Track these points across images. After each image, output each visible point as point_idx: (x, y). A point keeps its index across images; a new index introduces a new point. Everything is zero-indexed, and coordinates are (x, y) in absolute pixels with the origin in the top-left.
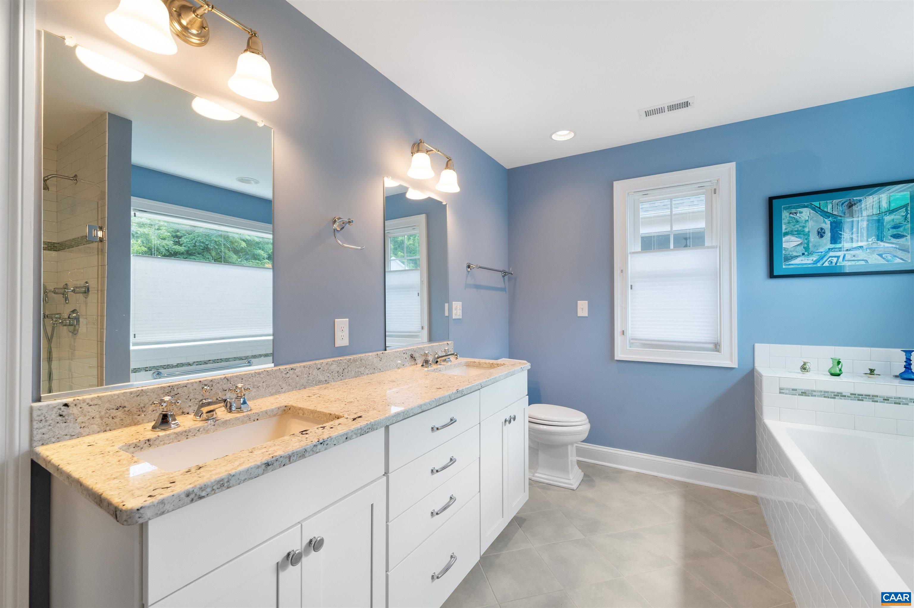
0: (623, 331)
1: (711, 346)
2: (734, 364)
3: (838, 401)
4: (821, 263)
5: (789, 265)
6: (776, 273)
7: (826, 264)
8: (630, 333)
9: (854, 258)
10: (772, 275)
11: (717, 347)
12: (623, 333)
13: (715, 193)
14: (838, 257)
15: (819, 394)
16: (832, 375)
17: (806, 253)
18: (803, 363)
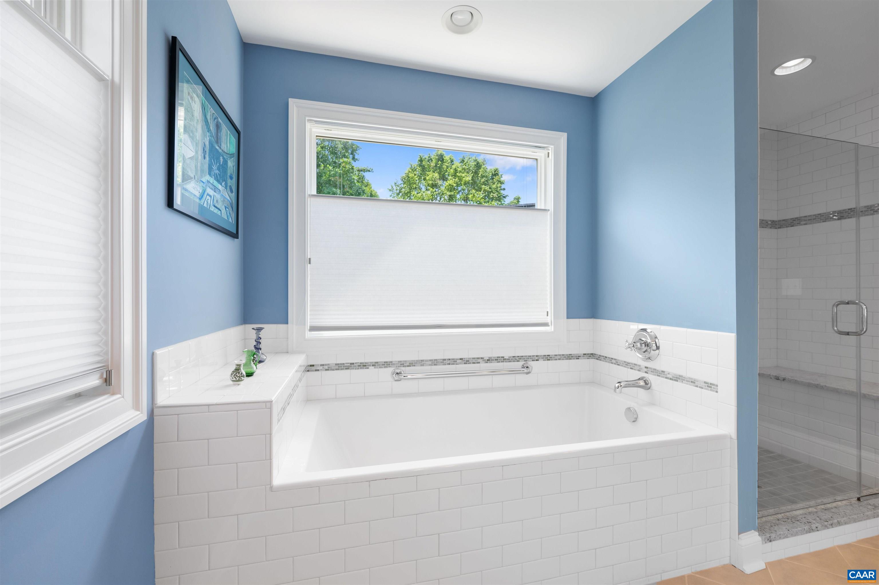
2: (143, 413)
4: (203, 199)
10: (170, 202)
11: (109, 379)
17: (196, 178)
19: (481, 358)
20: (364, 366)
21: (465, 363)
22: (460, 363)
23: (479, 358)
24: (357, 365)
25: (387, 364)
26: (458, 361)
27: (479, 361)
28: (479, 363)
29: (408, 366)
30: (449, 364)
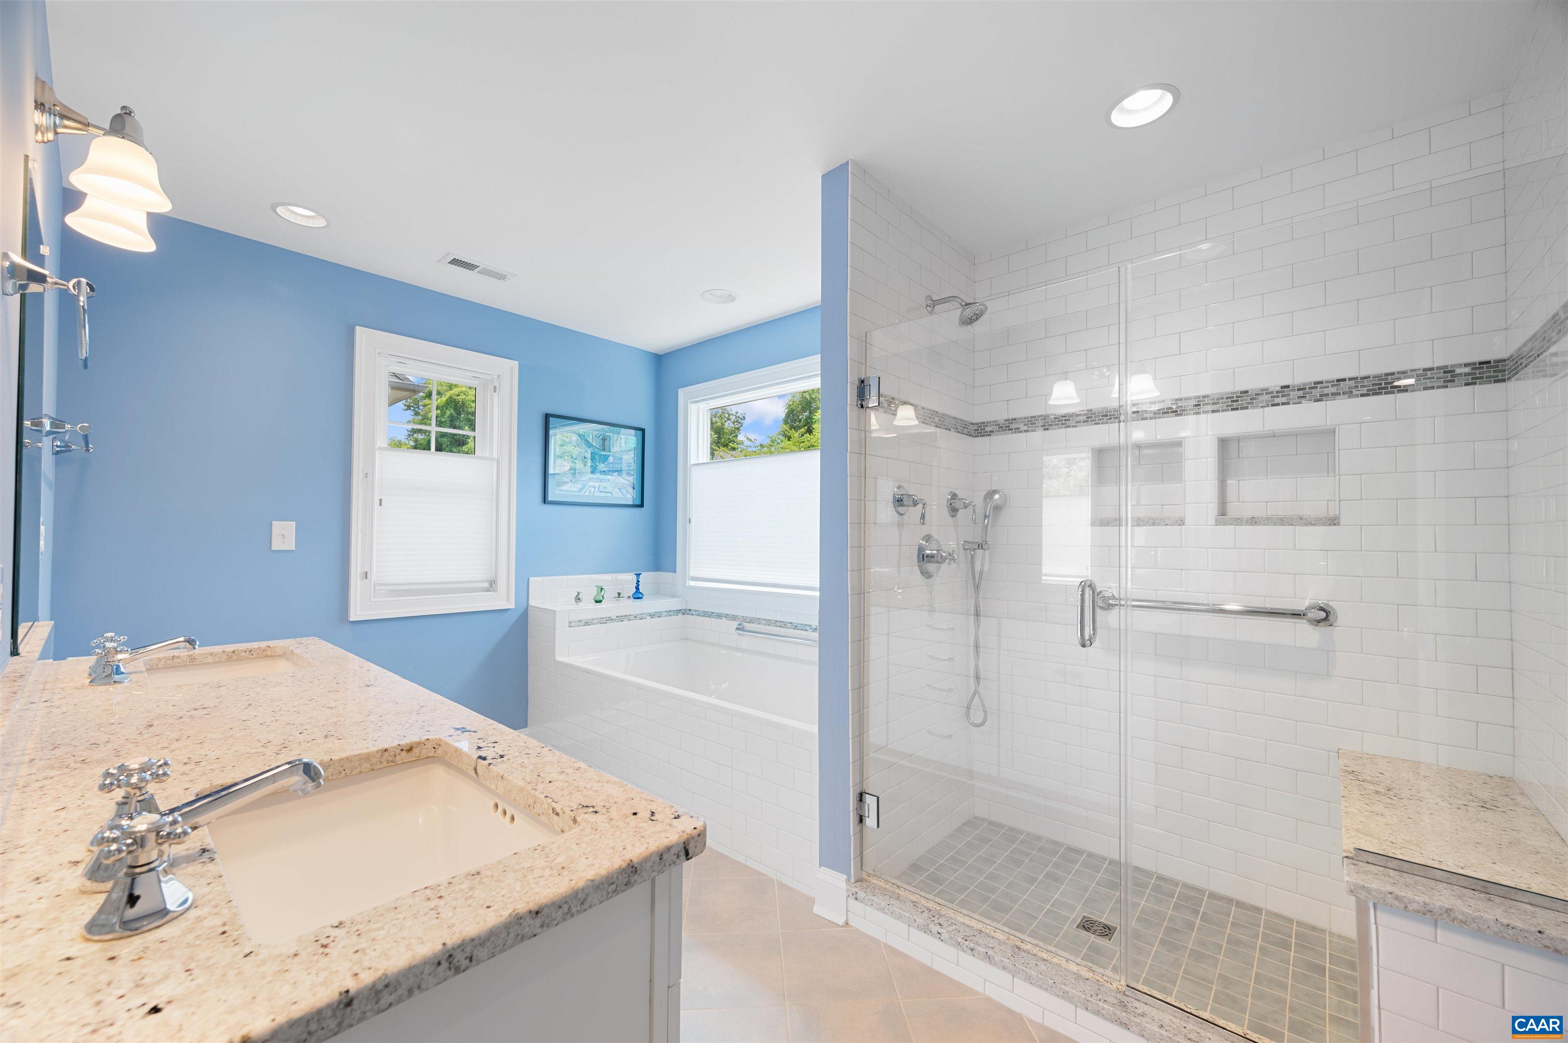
0: (366, 572)
1: (486, 585)
2: (512, 606)
3: (610, 625)
4: (583, 491)
5: (561, 490)
6: (551, 498)
7: (587, 493)
8: (374, 577)
9: (604, 490)
10: (545, 500)
11: (492, 585)
12: (366, 575)
13: (495, 391)
14: (595, 487)
15: (596, 621)
16: (597, 602)
17: (573, 480)
18: (576, 594)
19: (809, 626)
20: (719, 616)
21: (794, 629)
22: (790, 628)
23: (807, 625)
24: (715, 614)
25: (734, 618)
26: (789, 625)
27: (807, 628)
28: (806, 630)
29: (749, 622)
30: (781, 627)
